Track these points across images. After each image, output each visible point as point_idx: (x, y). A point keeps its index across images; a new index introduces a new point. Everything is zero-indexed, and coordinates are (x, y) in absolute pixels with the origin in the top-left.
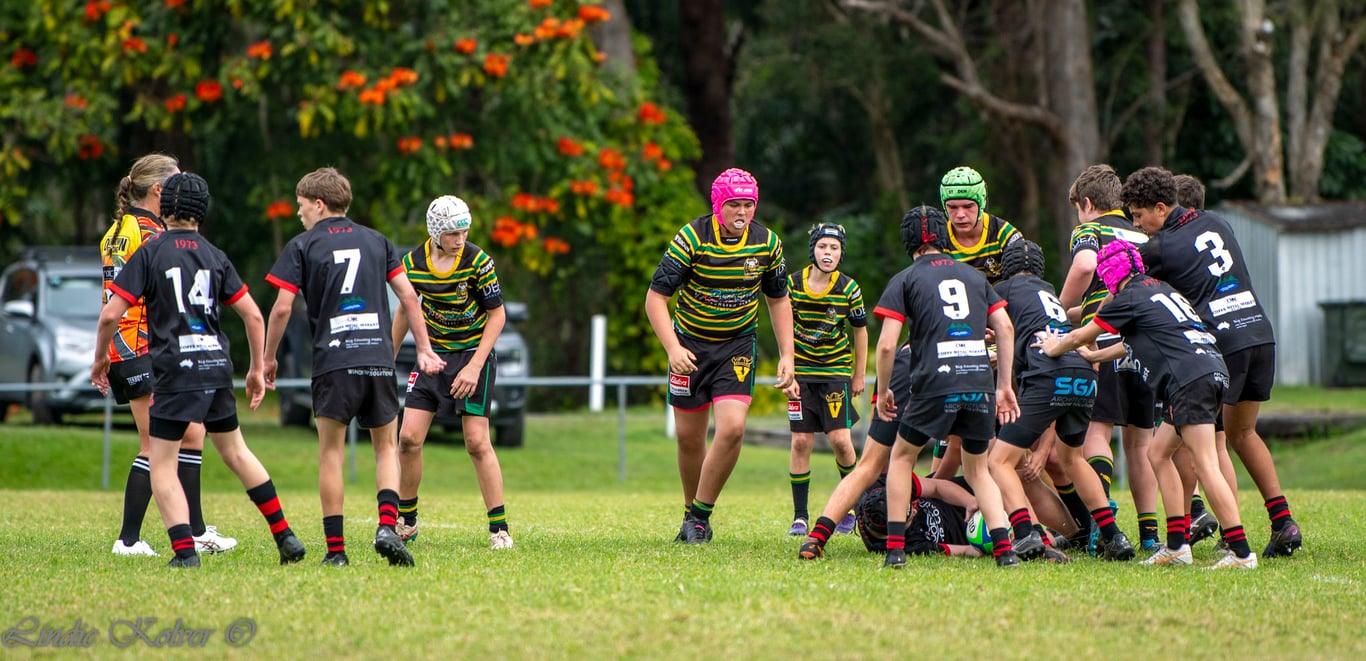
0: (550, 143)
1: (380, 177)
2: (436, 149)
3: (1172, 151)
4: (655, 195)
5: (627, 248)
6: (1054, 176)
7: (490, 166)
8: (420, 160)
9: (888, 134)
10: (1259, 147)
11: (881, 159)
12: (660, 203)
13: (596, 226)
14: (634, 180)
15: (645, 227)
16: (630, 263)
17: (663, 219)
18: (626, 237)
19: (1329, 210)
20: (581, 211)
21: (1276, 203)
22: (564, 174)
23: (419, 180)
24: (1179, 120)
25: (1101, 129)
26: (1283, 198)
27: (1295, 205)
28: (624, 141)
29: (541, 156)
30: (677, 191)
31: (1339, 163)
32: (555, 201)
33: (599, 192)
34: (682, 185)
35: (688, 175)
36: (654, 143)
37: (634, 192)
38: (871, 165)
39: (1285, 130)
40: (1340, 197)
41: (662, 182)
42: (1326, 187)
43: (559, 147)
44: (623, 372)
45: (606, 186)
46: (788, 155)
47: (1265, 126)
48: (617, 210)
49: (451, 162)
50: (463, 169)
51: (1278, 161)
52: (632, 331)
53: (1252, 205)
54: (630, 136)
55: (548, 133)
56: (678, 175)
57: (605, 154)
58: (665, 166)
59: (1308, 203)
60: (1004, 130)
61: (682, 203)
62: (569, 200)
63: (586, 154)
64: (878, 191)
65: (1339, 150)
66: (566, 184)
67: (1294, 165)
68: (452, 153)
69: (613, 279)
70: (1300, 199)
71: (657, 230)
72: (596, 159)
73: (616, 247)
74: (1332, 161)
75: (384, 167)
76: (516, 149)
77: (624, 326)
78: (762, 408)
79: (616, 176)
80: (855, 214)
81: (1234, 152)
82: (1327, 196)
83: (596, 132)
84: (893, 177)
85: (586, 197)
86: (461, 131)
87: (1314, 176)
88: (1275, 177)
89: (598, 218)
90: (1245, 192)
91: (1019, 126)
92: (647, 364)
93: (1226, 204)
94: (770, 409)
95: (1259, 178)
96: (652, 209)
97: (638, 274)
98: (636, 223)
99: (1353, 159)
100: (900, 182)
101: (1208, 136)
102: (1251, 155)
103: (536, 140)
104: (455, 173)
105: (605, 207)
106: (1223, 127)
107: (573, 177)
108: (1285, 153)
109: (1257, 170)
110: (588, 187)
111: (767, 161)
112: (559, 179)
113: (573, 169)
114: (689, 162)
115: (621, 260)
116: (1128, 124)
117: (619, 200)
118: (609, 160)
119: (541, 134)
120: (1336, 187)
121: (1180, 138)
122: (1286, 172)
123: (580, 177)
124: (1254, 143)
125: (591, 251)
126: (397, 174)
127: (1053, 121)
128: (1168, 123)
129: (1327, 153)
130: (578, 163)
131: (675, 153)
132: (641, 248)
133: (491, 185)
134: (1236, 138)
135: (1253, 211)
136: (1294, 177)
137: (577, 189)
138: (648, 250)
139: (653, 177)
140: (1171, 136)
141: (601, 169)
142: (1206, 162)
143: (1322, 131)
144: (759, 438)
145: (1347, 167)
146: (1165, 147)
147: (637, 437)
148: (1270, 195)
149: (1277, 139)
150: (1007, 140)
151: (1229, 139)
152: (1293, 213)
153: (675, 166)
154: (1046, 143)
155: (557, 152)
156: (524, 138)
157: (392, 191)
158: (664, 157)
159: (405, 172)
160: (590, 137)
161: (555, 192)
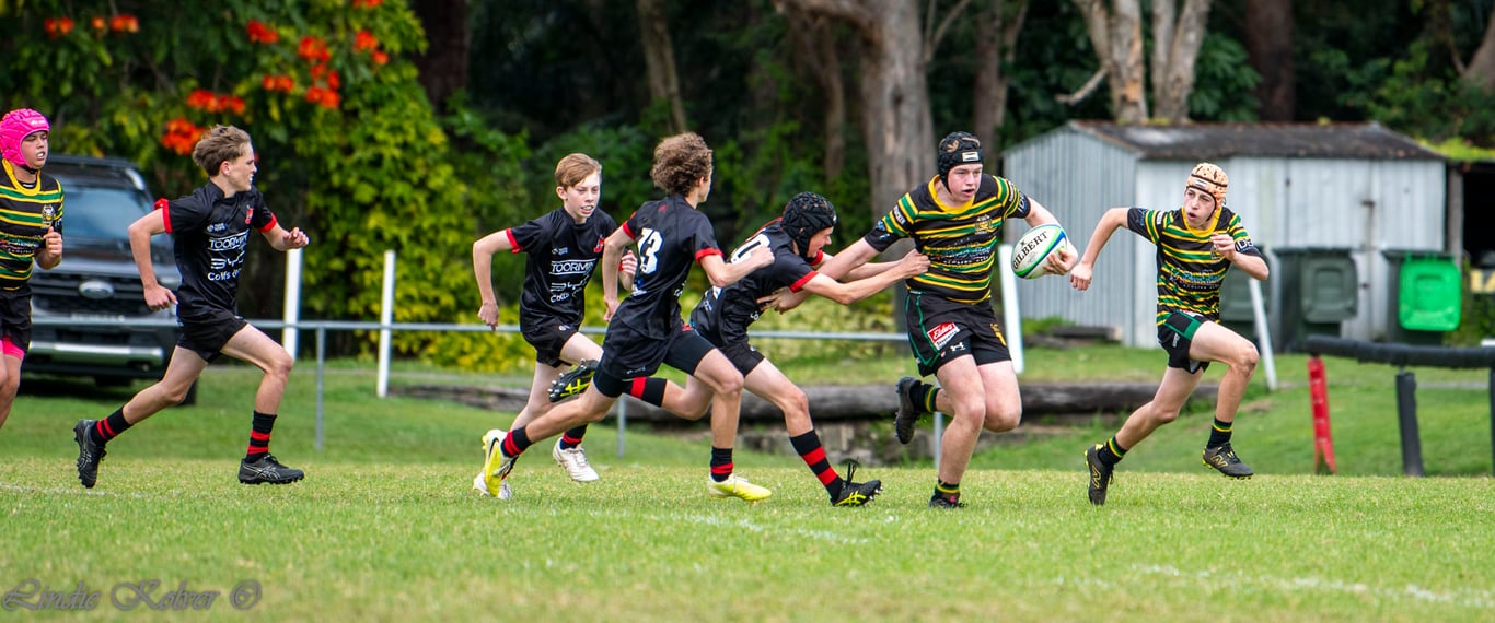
0: (237, 26)
1: (21, 65)
2: (94, 34)
3: (1010, 58)
4: (367, 96)
5: (332, 161)
6: (866, 85)
7: (160, 55)
8: (73, 47)
9: (660, 27)
10: (1117, 55)
11: (651, 59)
12: (375, 106)
13: (293, 133)
14: (341, 76)
15: (355, 136)
16: (336, 180)
17: (379, 126)
18: (330, 148)
19: (1200, 133)
20: (275, 113)
21: (1135, 124)
22: (254, 66)
23: (71, 71)
24: (1020, 20)
25: (923, 28)
26: (1145, 120)
27: (1159, 127)
28: (332, 28)
29: (225, 42)
30: (395, 91)
31: (1213, 77)
32: (241, 99)
33: (298, 90)
34: (404, 82)
35: (411, 72)
36: (369, 31)
37: (342, 90)
38: (641, 68)
39: (1148, 36)
40: (1215, 119)
41: (378, 80)
42: (1197, 108)
43: (246, 32)
44: (324, 315)
45: (307, 83)
46: (535, 51)
47: (1123, 29)
48: (321, 110)
49: (111, 49)
50: (127, 59)
51: (1138, 74)
52: (337, 264)
53: (1106, 125)
54: (339, 21)
55: (234, 15)
56: (398, 71)
57: (306, 42)
58: (382, 60)
59: (1175, 125)
60: (805, 26)
61: (404, 106)
62: (260, 97)
63: (283, 42)
64: (647, 97)
65: (1214, 61)
66: (256, 78)
67: (1158, 78)
68: (113, 38)
69: (314, 199)
70: (1164, 121)
71: (371, 140)
72: (295, 48)
73: (318, 159)
74: (1205, 77)
75: (26, 53)
76: (197, 34)
77: (328, 258)
78: (497, 362)
79: (321, 71)
80: (616, 125)
81: (1087, 59)
82: (1198, 117)
83: (296, 16)
84: (666, 82)
85: (282, 96)
86: (125, 11)
87: (1182, 92)
88: (1136, 93)
89: (295, 123)
90: (1098, 110)
91: (822, 21)
92: (355, 306)
93: (1074, 125)
94: (506, 364)
95: (1116, 93)
96: (363, 114)
97: (345, 194)
98: (345, 131)
99: (1230, 70)
100: (674, 88)
101: (1056, 39)
102: (1107, 62)
103: (219, 23)
104: (117, 63)
105: (306, 109)
106: (1073, 29)
107: (265, 71)
108: (1147, 61)
109: (1114, 82)
110: (284, 83)
111: (509, 55)
112: (248, 74)
113: (265, 60)
114: (409, 55)
115: (326, 176)
116: (956, 23)
117: (322, 99)
118: (311, 50)
119: (227, 15)
120: (1210, 107)
121: (1020, 42)
122: (1149, 86)
123: (274, 71)
124: (1110, 50)
125: (286, 164)
126: (44, 61)
127: (865, 17)
128: (1007, 23)
129: (1200, 62)
130: (273, 54)
131: (394, 45)
132: (349, 161)
133: (162, 78)
134: (1089, 43)
135: (1108, 133)
136: (1158, 93)
137: (271, 85)
138: (359, 163)
139: (365, 73)
140: (1010, 39)
141: (301, 62)
142: (1052, 71)
143: (1193, 37)
144: (491, 400)
145: (1223, 82)
146: (1003, 52)
147: (337, 396)
148: (1128, 114)
149: (1138, 46)
150: (808, 39)
151: (1081, 44)
152: (1156, 137)
153: (392, 60)
154: (857, 43)
155: (246, 38)
156: (205, 19)
157: (38, 82)
158: (381, 48)
159: (53, 59)
160: (289, 22)
161: (242, 89)
